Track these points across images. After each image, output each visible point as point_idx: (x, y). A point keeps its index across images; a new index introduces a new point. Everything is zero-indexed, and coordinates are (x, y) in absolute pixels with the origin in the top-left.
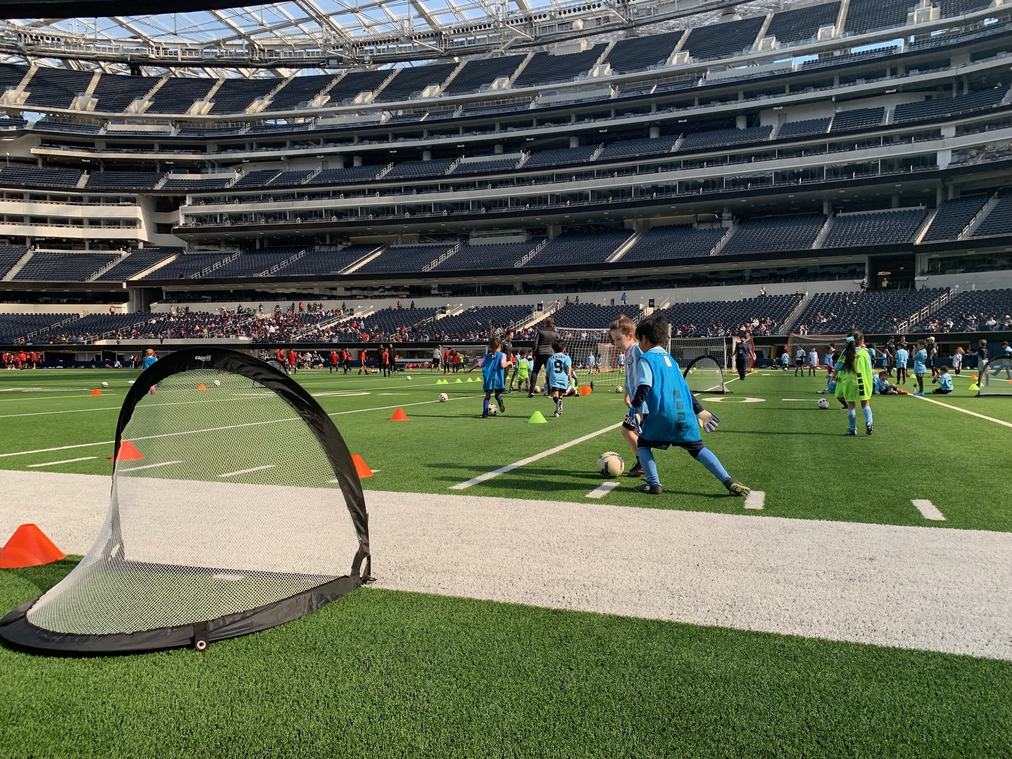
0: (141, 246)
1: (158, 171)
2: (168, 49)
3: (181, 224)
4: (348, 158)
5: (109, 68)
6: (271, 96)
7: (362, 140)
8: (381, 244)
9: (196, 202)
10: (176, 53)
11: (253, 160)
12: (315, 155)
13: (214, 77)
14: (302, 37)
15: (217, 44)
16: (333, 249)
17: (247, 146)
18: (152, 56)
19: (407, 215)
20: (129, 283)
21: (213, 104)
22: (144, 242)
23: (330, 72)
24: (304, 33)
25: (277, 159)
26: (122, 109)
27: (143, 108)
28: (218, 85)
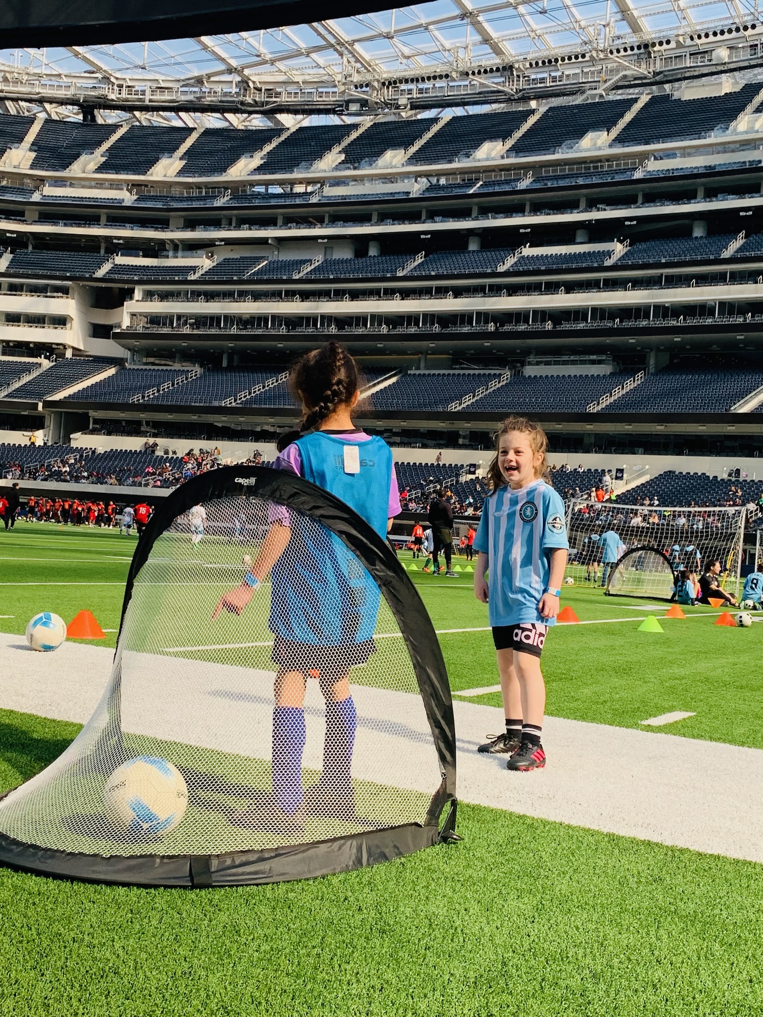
0: (69, 354)
1: (102, 252)
2: (133, 87)
3: (124, 327)
4: (360, 243)
5: (56, 112)
6: (264, 153)
7: (383, 218)
8: (395, 368)
9: (149, 295)
10: (143, 93)
11: (229, 242)
12: (315, 238)
13: (191, 125)
14: (315, 71)
15: (199, 81)
17: (224, 222)
18: (112, 96)
19: (436, 329)
20: (47, 404)
21: (184, 162)
22: (74, 348)
23: (349, 120)
24: (318, 66)
25: (263, 241)
26: (65, 167)
27: (92, 166)
28: (194, 136)
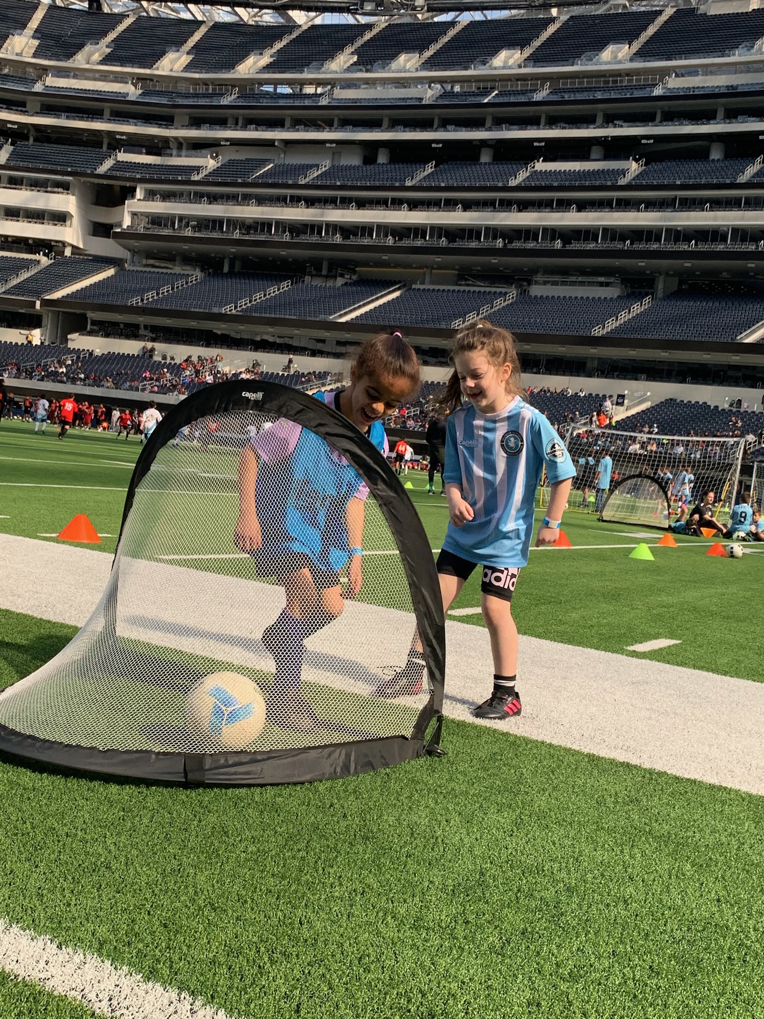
0: (68, 252)
1: (104, 148)
3: (125, 227)
4: (370, 150)
6: (274, 50)
7: (394, 124)
8: (399, 282)
9: (150, 195)
11: (235, 143)
12: (323, 142)
13: (200, 18)
16: (330, 283)
17: (230, 121)
19: (443, 242)
20: (45, 303)
21: (191, 57)
22: (73, 246)
23: (363, 20)
25: (270, 143)
26: (69, 56)
27: (96, 57)
28: (203, 30)
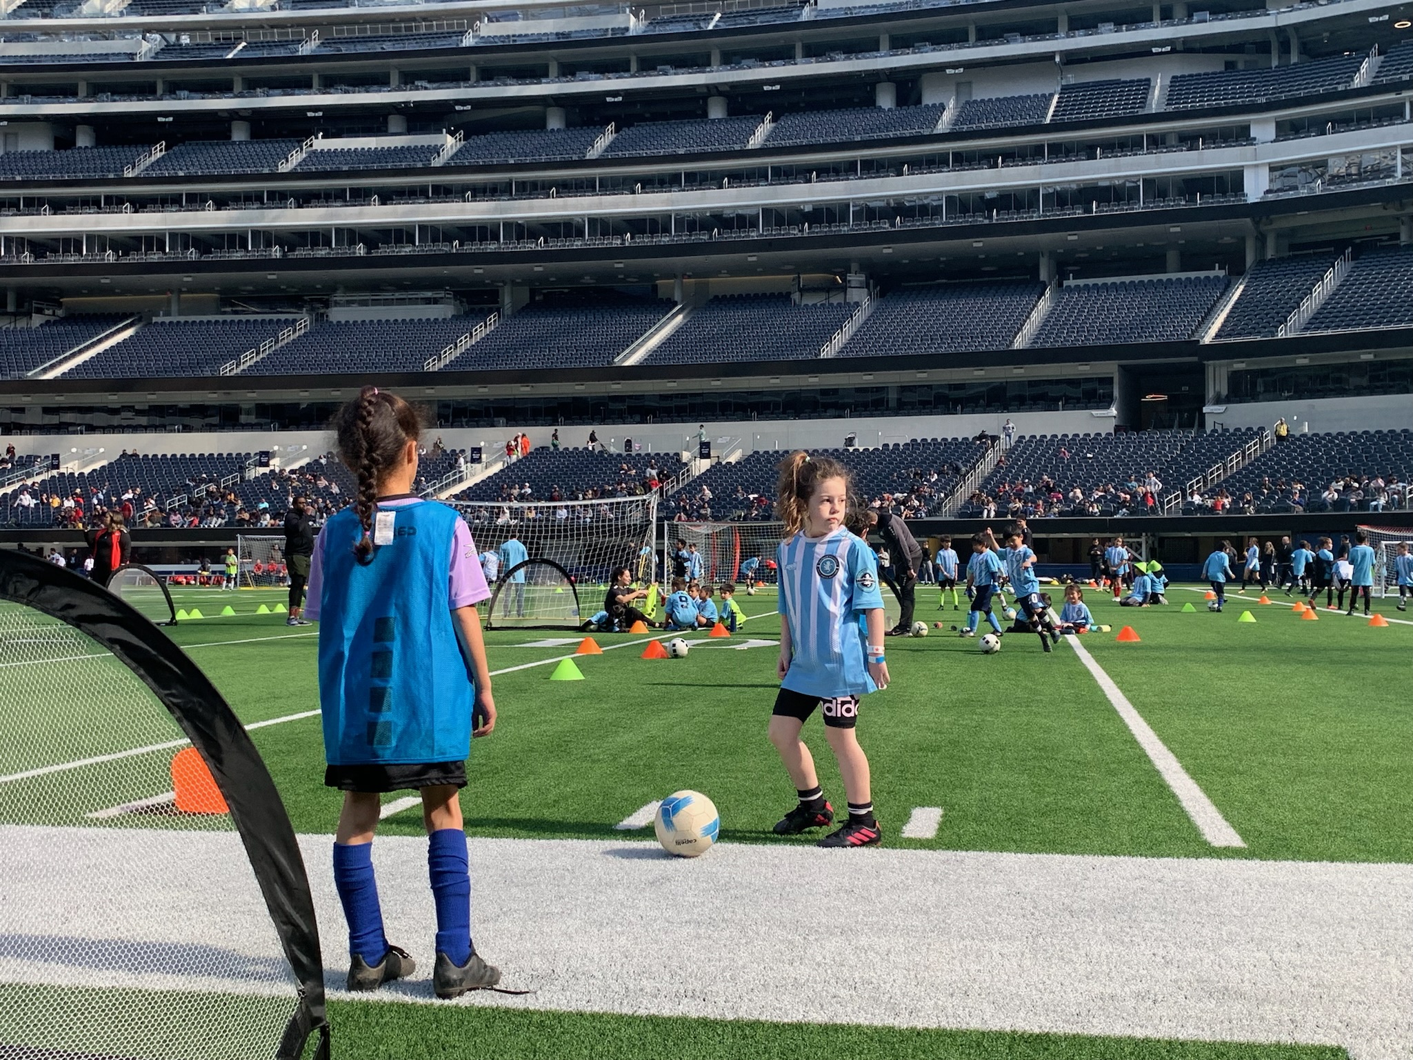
4: (63, 129)
8: (131, 315)
16: (22, 324)
19: (192, 254)
